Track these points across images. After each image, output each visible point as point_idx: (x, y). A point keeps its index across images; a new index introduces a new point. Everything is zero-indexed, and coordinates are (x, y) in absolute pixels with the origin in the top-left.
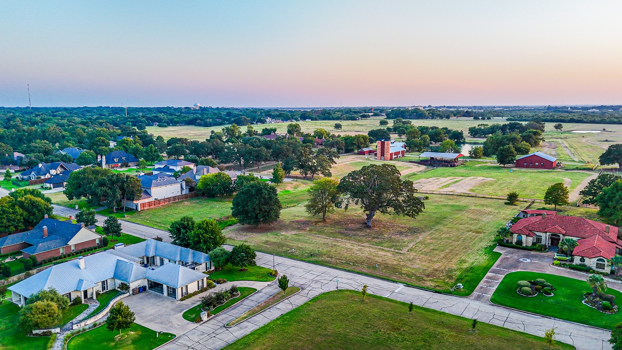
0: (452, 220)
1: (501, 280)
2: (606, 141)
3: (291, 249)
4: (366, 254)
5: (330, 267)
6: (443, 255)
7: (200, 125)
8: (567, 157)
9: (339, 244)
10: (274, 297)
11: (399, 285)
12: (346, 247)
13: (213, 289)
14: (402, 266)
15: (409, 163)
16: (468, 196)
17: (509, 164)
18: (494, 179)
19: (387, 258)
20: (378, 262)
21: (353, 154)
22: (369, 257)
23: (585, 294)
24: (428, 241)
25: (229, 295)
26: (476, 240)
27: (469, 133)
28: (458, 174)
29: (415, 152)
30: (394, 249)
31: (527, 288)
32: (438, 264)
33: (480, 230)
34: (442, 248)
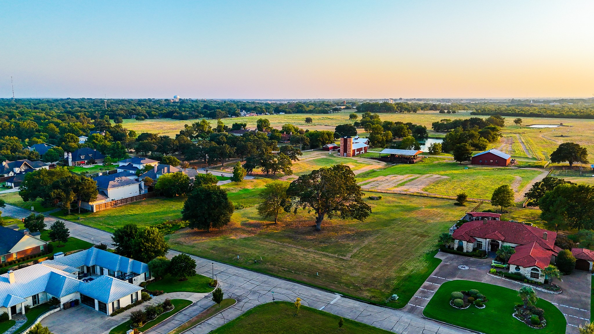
0: (400, 223)
1: (436, 290)
2: (562, 136)
3: (237, 255)
4: (309, 261)
5: (272, 275)
6: (384, 262)
7: (176, 118)
8: (522, 153)
9: (285, 249)
10: (208, 310)
11: (336, 296)
12: (292, 252)
13: (148, 302)
14: (343, 274)
15: (370, 160)
16: (420, 196)
17: (465, 161)
18: (449, 177)
19: (329, 266)
20: (320, 270)
21: (318, 150)
22: (312, 264)
23: (516, 307)
24: (373, 246)
25: (162, 309)
26: (420, 244)
27: (432, 128)
28: (416, 171)
29: (378, 148)
30: (338, 255)
31: (459, 300)
32: (377, 271)
33: (425, 234)
34: (385, 254)
